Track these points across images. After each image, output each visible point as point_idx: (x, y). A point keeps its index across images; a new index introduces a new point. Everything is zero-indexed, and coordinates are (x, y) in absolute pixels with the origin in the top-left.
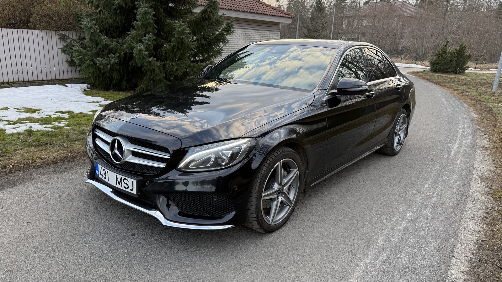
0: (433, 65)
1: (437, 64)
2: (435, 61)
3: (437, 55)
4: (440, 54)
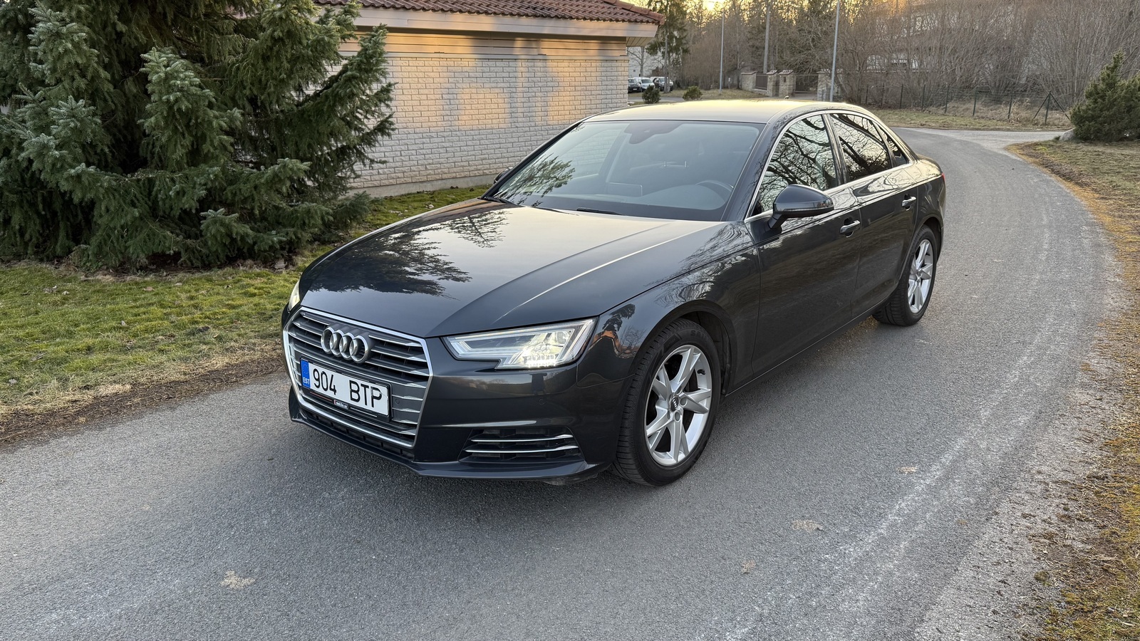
0: (1081, 122)
1: (1093, 118)
2: (1085, 112)
3: (1089, 95)
4: (1099, 93)
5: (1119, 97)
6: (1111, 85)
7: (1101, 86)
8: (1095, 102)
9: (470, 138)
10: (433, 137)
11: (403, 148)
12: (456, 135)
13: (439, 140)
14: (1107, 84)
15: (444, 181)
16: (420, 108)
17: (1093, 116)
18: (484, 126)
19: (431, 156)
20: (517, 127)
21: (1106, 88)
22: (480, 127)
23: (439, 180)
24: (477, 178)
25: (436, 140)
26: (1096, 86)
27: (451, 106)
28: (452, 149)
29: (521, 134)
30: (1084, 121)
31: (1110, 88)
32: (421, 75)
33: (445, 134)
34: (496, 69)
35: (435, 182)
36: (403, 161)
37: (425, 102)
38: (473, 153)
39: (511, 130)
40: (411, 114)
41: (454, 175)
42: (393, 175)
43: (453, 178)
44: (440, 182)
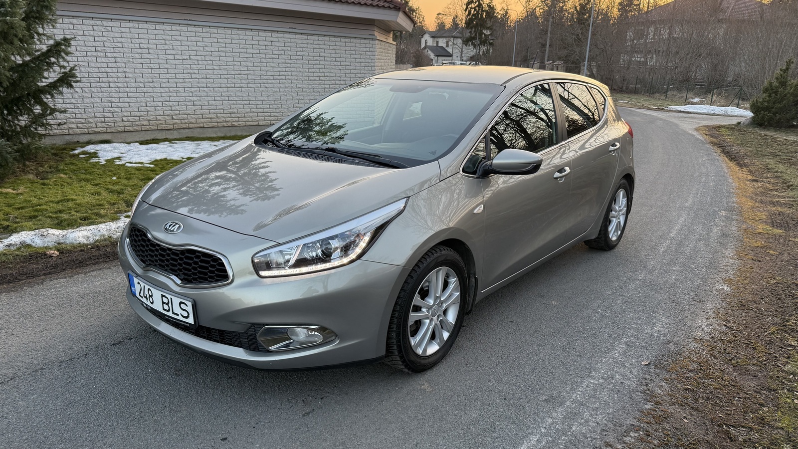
0: (758, 111)
1: (767, 109)
2: (762, 103)
3: (766, 90)
4: (773, 90)
5: (789, 93)
6: (783, 84)
7: (776, 84)
8: (770, 96)
9: (219, 94)
10: (180, 92)
11: (148, 99)
12: (204, 91)
13: (187, 94)
14: (780, 83)
15: (191, 130)
16: (167, 66)
17: (767, 106)
18: (233, 85)
19: (177, 107)
20: (267, 88)
21: (779, 86)
22: (228, 85)
23: (186, 128)
24: (225, 128)
25: (183, 94)
26: (771, 84)
27: (198, 66)
28: (200, 103)
29: (271, 93)
30: (760, 111)
31: (782, 86)
32: (169, 38)
33: (193, 90)
34: (246, 37)
35: (182, 131)
36: (148, 111)
37: (172, 62)
38: (222, 107)
39: (261, 90)
40: (158, 71)
41: (202, 125)
42: (137, 123)
43: (201, 128)
44: (187, 130)
